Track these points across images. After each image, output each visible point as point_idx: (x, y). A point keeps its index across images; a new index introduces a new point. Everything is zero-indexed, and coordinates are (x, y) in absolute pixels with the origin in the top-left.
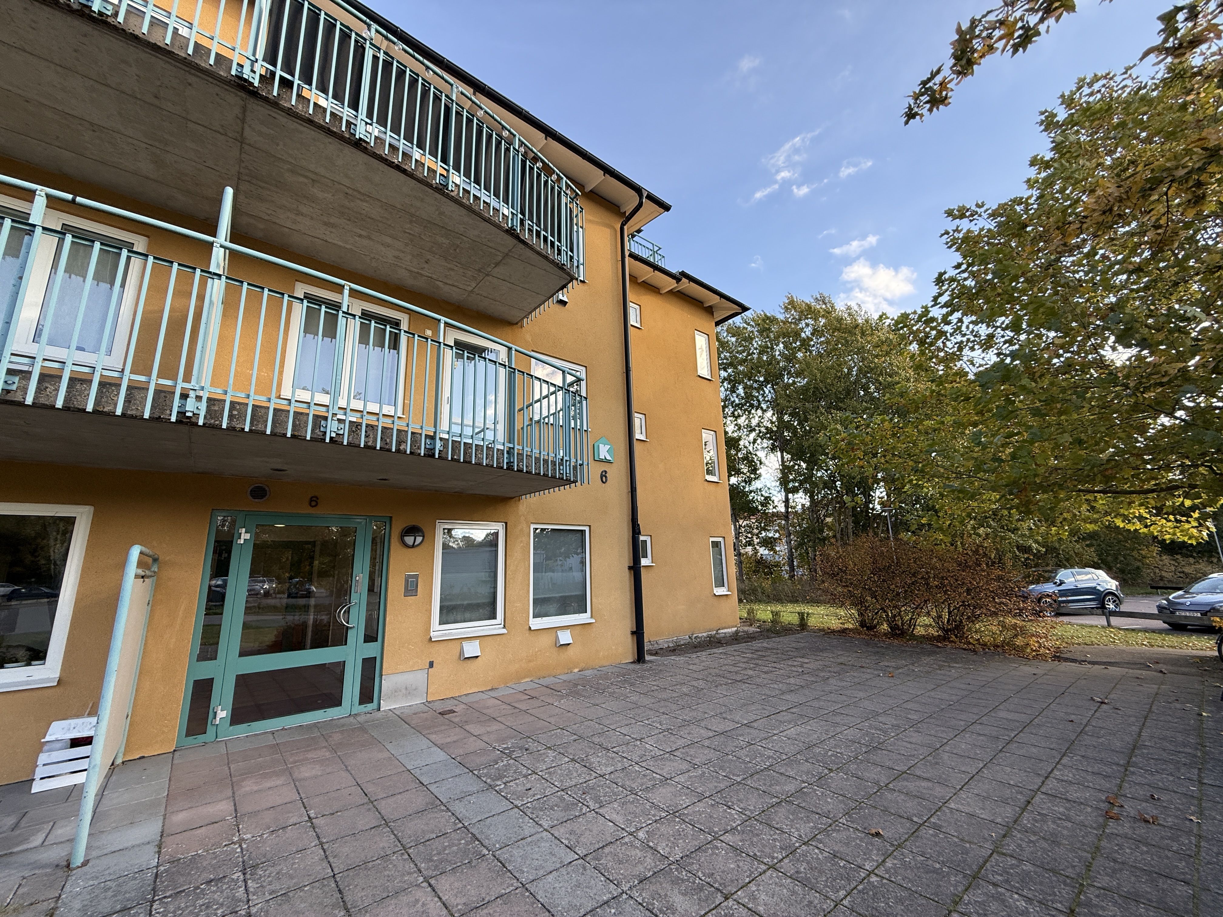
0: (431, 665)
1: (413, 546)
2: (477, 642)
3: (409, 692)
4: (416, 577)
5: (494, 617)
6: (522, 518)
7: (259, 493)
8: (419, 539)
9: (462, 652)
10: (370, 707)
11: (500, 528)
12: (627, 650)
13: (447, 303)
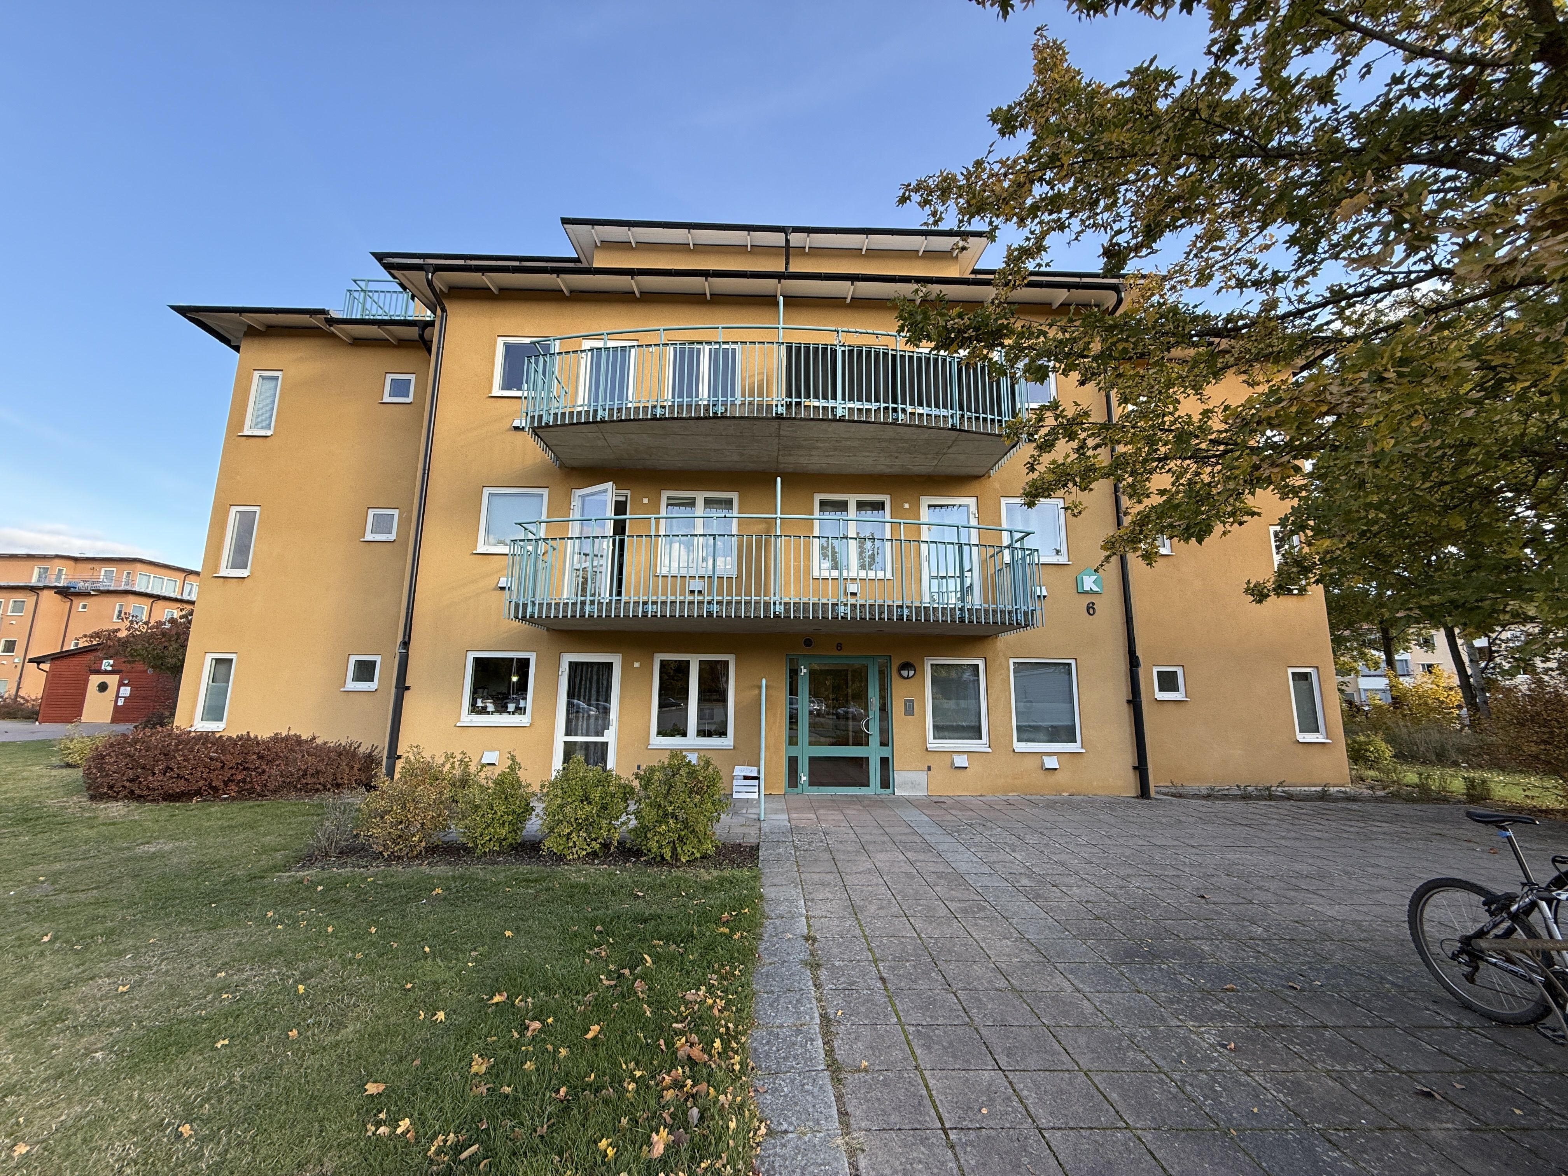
0: (929, 768)
1: (908, 678)
2: (966, 756)
3: (914, 785)
4: (912, 701)
5: (980, 738)
6: (1001, 654)
7: (808, 643)
8: (912, 673)
9: (953, 762)
10: (888, 791)
11: (980, 662)
12: (1128, 784)
13: (919, 476)
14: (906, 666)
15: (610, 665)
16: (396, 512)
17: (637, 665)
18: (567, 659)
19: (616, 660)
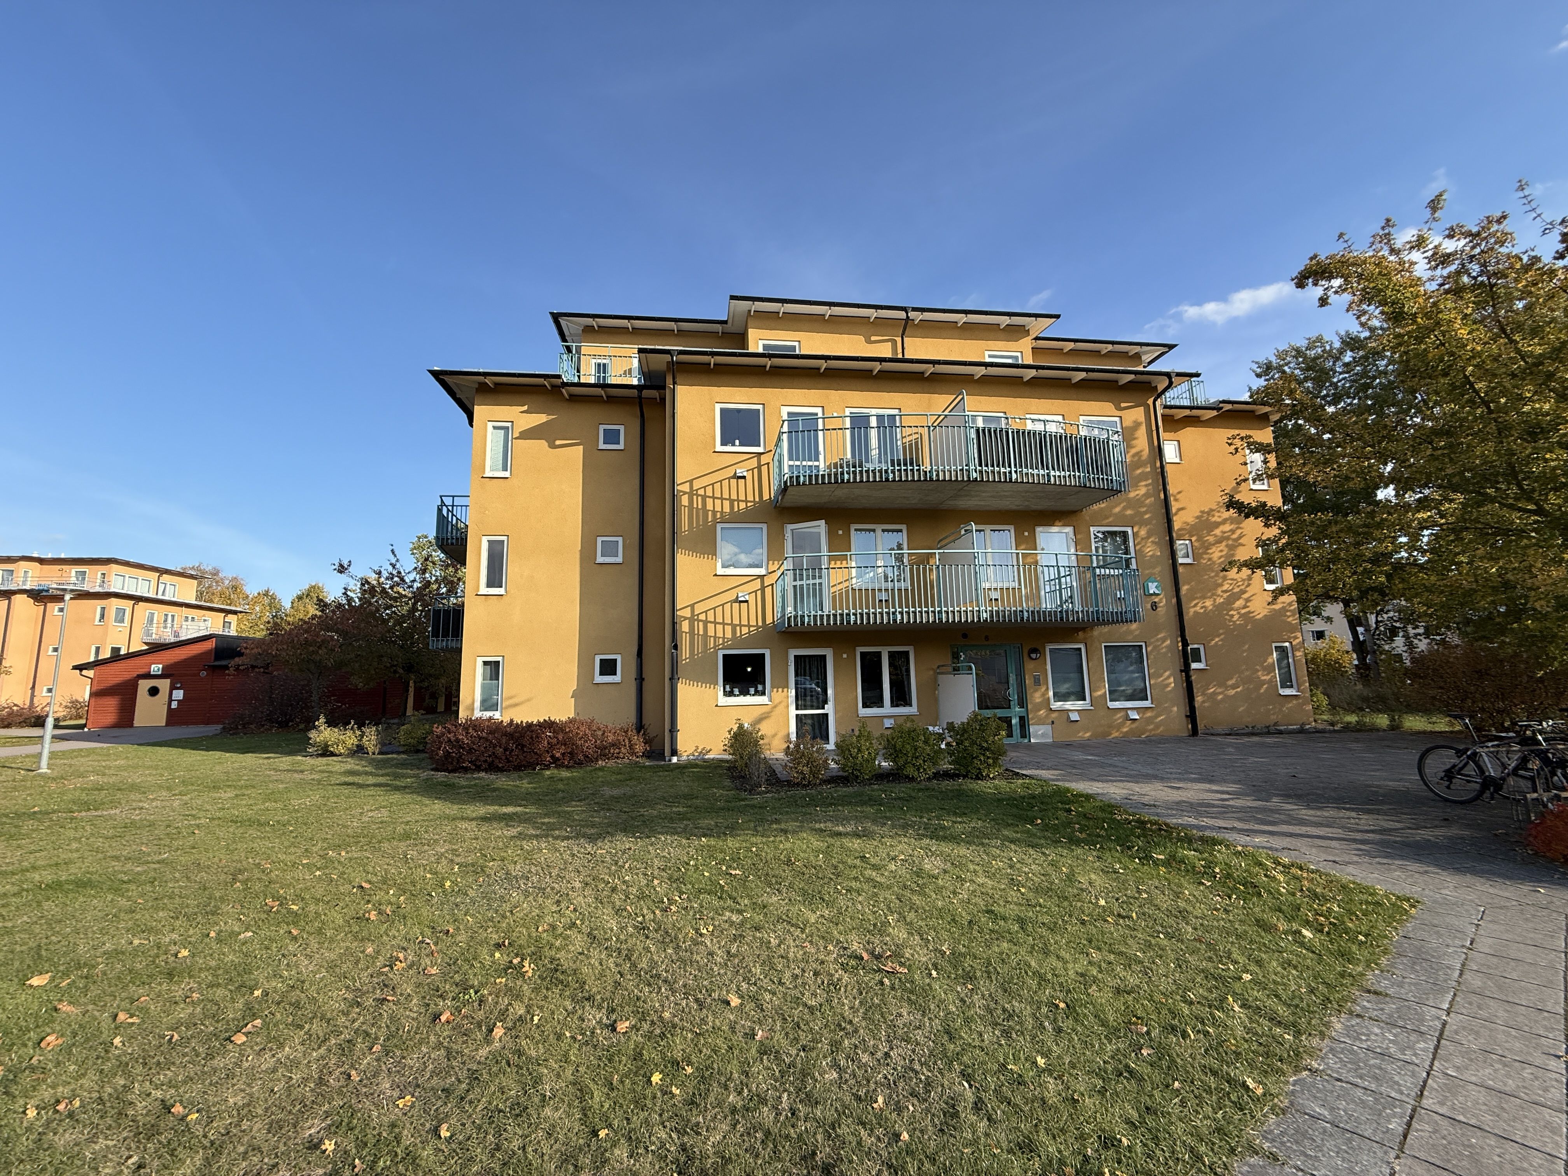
0: (1053, 722)
1: (1034, 659)
2: (1076, 712)
3: (1042, 735)
4: (1039, 676)
5: (1085, 699)
6: (1095, 641)
7: (965, 636)
8: (1037, 655)
9: (1068, 717)
10: (1026, 741)
11: (1082, 646)
12: (1181, 726)
13: (1034, 511)
14: (1035, 650)
15: (824, 657)
16: (620, 539)
17: (845, 656)
18: (793, 653)
19: (829, 653)
